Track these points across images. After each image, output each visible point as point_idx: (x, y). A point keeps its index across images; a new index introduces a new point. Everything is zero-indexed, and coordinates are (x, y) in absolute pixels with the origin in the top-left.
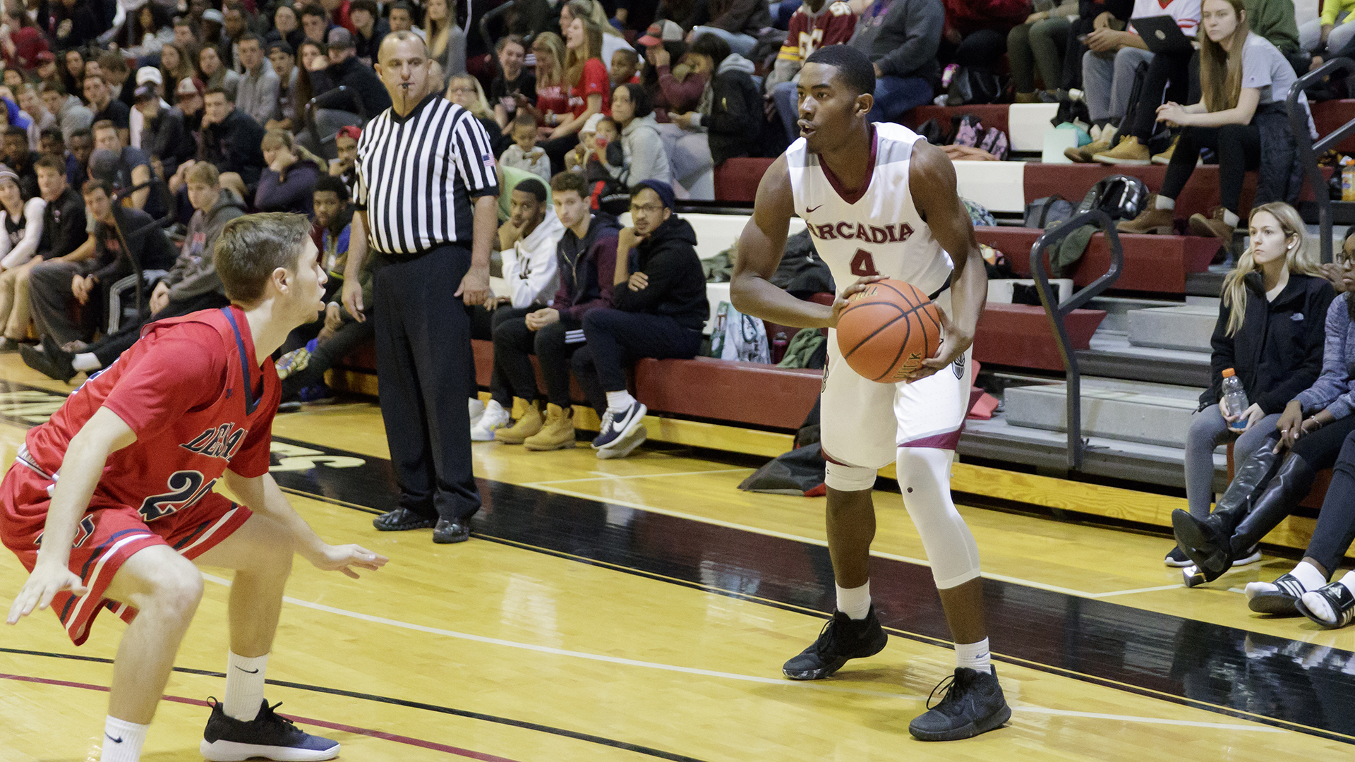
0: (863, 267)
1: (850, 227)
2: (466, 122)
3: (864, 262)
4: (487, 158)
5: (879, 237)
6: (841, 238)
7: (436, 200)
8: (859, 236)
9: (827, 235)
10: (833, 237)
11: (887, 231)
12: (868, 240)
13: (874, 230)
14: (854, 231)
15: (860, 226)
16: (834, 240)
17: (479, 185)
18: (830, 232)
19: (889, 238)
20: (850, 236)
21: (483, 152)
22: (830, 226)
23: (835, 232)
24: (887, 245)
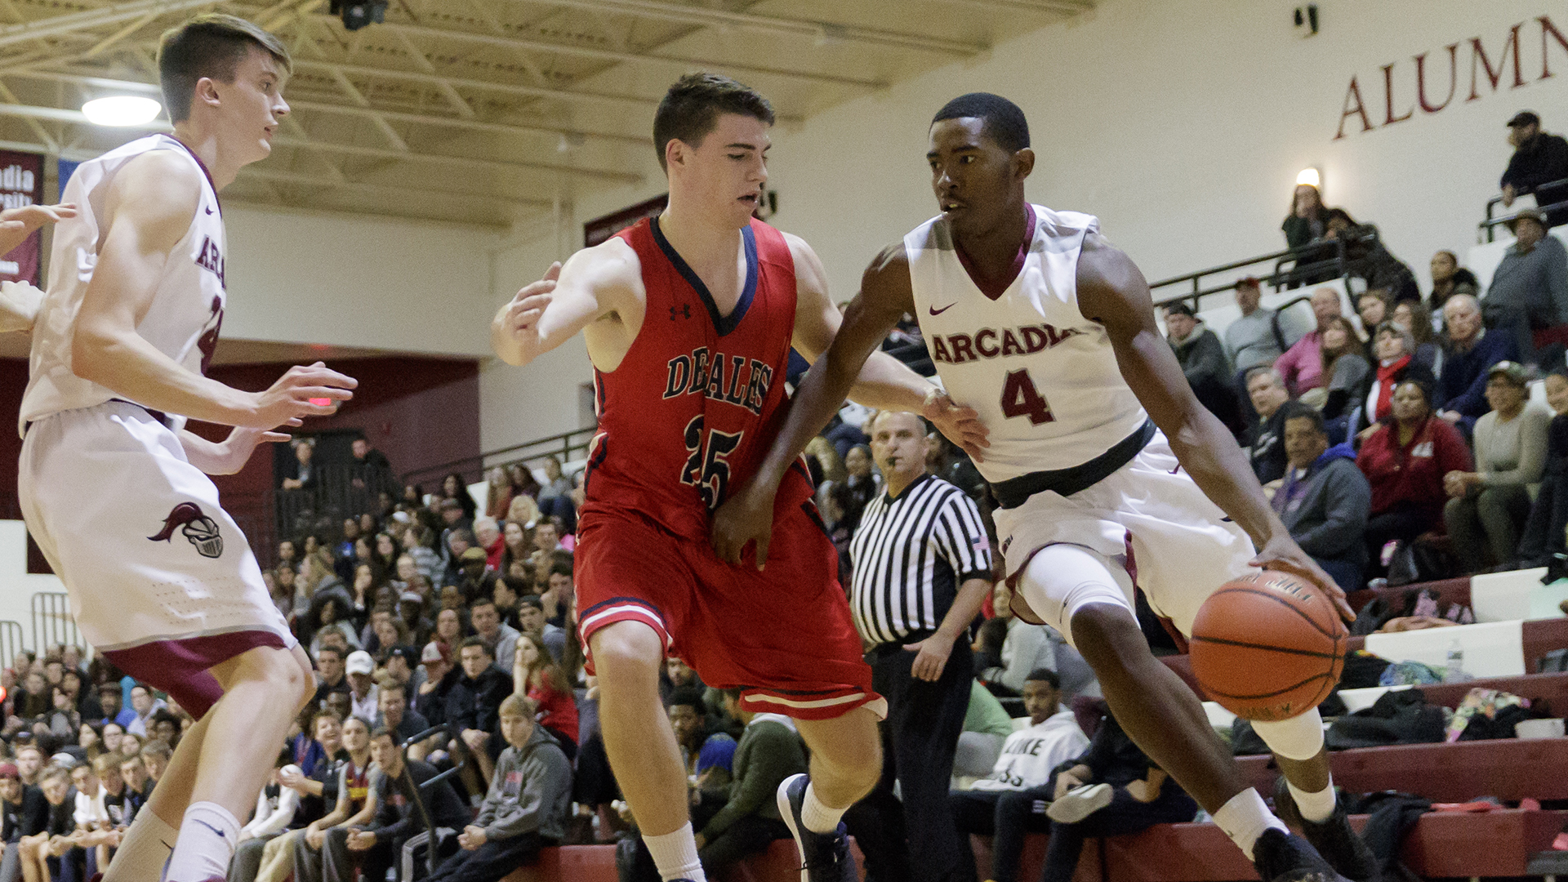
0: (1020, 400)
1: (992, 334)
2: (953, 504)
3: (1020, 388)
4: (977, 541)
5: (1036, 339)
6: (982, 359)
7: (912, 584)
8: (1007, 352)
9: (963, 354)
10: (973, 357)
11: (1046, 331)
12: (1020, 351)
13: (1026, 331)
14: (998, 342)
15: (1008, 334)
16: (973, 364)
17: (967, 568)
18: (967, 348)
19: (1049, 340)
20: (993, 353)
21: (973, 534)
22: (966, 338)
23: (973, 348)
24: (1048, 352)
